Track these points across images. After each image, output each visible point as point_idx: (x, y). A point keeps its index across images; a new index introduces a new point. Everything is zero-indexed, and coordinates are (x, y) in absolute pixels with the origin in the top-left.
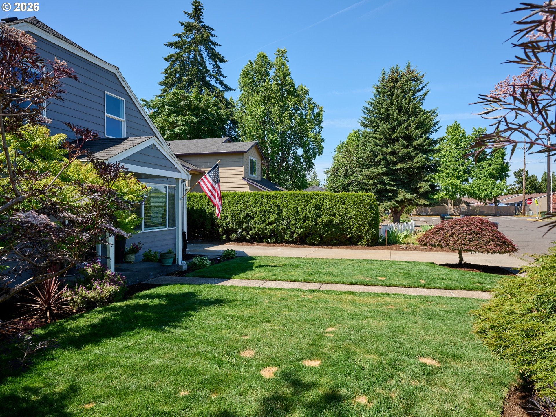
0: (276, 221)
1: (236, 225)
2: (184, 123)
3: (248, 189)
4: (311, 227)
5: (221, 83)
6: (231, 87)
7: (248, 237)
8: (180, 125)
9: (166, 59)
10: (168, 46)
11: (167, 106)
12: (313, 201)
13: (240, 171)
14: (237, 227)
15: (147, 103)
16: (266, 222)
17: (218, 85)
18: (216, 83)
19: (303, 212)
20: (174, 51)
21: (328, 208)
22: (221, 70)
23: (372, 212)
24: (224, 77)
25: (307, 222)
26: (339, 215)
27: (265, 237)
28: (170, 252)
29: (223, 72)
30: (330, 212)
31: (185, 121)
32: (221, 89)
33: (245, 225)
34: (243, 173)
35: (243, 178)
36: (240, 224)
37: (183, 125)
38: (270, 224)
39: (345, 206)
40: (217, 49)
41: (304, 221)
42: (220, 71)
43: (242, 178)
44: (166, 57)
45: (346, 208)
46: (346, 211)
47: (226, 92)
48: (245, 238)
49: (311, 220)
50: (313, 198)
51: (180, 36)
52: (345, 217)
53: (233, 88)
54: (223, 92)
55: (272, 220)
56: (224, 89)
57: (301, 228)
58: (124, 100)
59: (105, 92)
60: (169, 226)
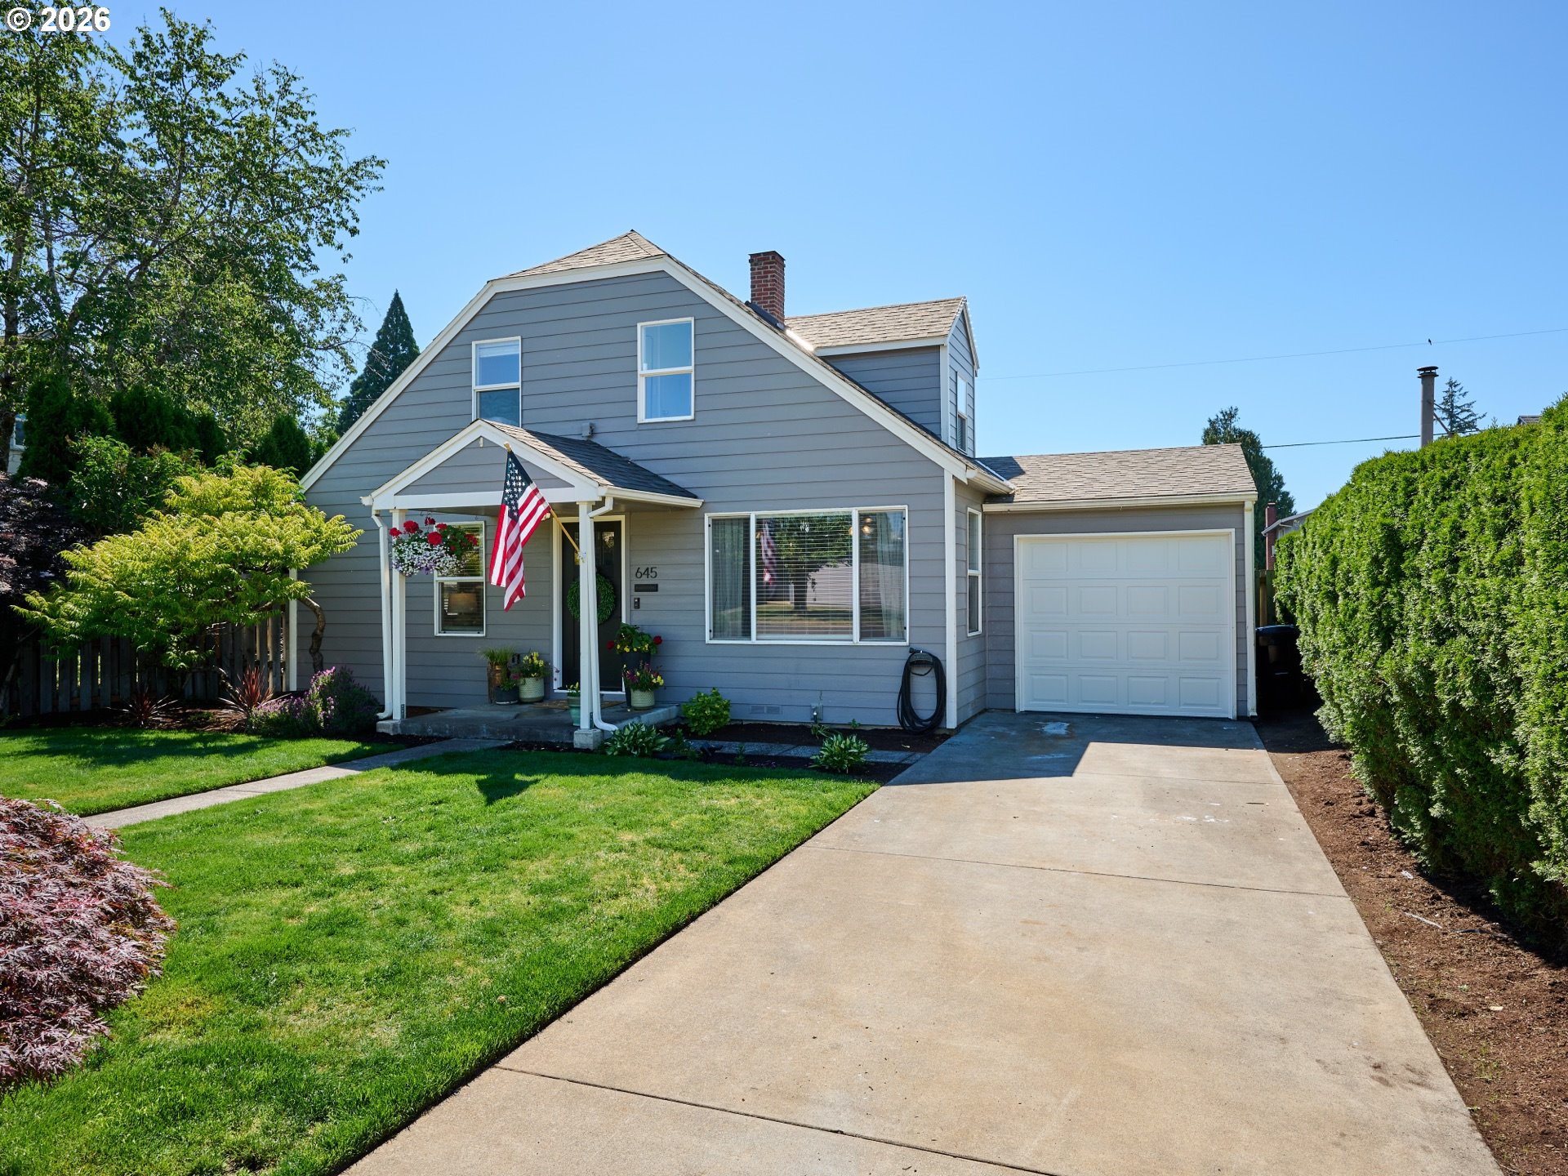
58: (692, 320)
59: (639, 325)
60: (864, 638)
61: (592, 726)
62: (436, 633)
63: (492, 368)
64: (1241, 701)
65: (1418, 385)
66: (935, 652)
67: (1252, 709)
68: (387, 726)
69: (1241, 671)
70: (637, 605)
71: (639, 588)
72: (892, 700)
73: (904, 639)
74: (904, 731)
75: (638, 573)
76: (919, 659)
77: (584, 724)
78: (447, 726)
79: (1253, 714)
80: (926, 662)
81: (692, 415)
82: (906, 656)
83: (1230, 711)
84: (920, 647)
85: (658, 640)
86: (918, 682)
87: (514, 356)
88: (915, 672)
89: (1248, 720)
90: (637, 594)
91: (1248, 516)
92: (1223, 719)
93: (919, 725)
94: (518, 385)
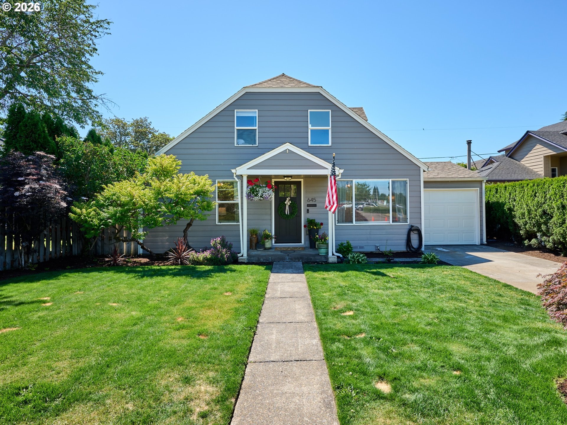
1: (534, 226)
7: (549, 245)
14: (535, 229)
28: (323, 243)
33: (544, 227)
36: (538, 225)
48: (545, 246)
58: (330, 111)
59: (309, 111)
60: (393, 221)
61: (333, 255)
62: (217, 223)
64: (482, 239)
65: (467, 146)
66: (418, 226)
68: (242, 259)
69: (481, 230)
70: (308, 212)
71: (308, 205)
72: (404, 242)
73: (406, 222)
74: (408, 252)
75: (308, 200)
76: (413, 228)
77: (330, 254)
78: (270, 258)
79: (485, 243)
80: (415, 230)
81: (330, 144)
82: (408, 227)
83: (477, 242)
84: (413, 225)
85: (322, 224)
86: (414, 237)
87: (256, 117)
88: (412, 233)
89: (484, 245)
90: (308, 208)
91: (484, 185)
92: (476, 245)
93: (413, 250)
94: (256, 128)
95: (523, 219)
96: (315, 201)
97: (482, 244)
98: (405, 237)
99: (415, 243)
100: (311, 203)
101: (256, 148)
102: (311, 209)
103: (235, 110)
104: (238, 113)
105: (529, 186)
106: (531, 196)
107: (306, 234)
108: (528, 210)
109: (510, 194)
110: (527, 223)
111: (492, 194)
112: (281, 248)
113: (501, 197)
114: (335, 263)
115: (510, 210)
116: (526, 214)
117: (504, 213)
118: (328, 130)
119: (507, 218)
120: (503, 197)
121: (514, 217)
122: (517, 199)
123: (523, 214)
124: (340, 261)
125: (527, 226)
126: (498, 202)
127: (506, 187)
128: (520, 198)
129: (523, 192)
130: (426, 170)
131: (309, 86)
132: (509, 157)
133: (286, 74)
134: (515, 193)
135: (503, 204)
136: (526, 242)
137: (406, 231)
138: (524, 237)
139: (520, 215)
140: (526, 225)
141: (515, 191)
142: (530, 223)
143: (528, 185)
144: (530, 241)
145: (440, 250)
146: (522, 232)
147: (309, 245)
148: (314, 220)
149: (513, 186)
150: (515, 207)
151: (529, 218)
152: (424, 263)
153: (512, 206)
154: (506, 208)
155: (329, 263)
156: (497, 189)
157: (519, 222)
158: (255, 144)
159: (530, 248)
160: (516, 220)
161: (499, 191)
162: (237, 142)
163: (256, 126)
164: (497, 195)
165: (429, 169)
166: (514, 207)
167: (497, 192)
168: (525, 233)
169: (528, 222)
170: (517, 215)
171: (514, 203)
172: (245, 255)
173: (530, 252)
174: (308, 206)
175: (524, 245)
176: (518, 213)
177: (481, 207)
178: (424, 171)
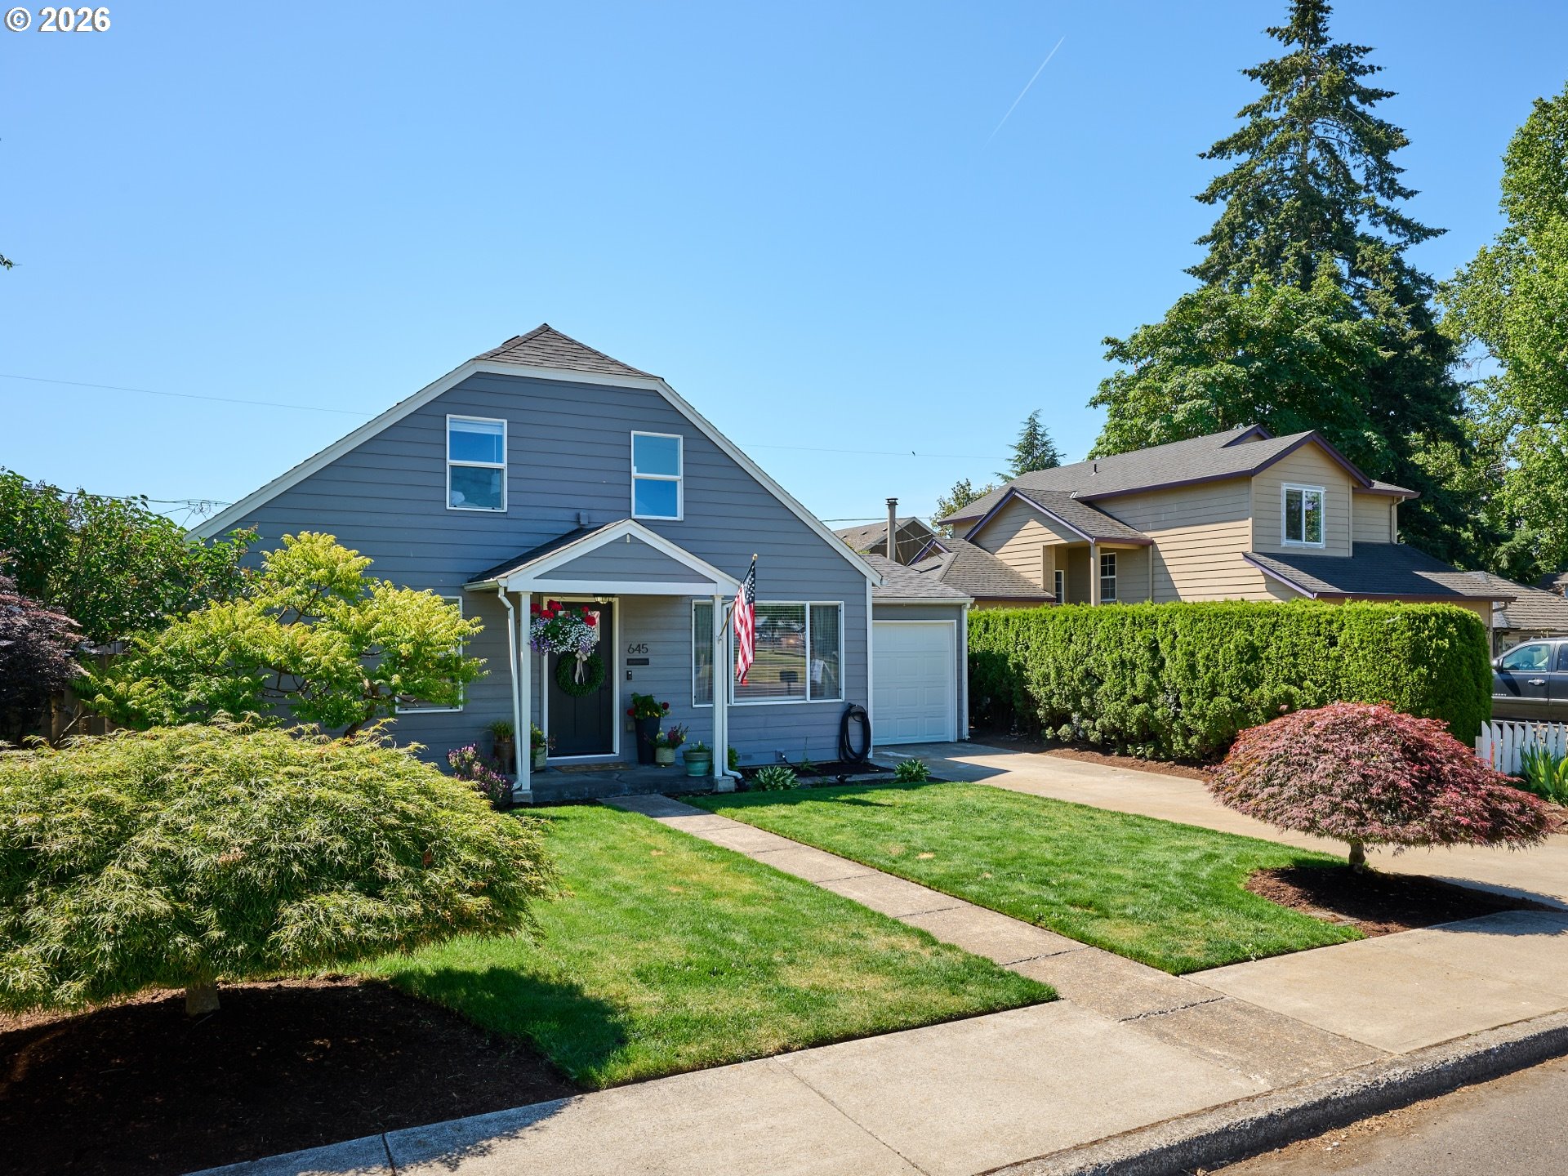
0: (1150, 693)
1: (1067, 700)
2: (1202, 389)
3: (1263, 588)
4: (1231, 717)
5: (1393, 220)
6: (1428, 225)
7: (1094, 737)
8: (1192, 398)
9: (1203, 198)
10: (1209, 157)
11: (1165, 344)
12: (1240, 635)
13: (1240, 534)
14: (1069, 706)
15: (1122, 346)
16: (1127, 697)
17: (1381, 232)
18: (1375, 224)
19: (1208, 668)
20: (1225, 167)
21: (1282, 658)
22: (1396, 176)
23: (1420, 675)
24: (1408, 195)
25: (1216, 699)
26: (1315, 683)
27: (1132, 740)
28: (700, 749)
29: (1402, 180)
30: (1286, 671)
31: (1204, 384)
32: (1391, 239)
33: (1085, 702)
34: (1249, 539)
35: (1246, 556)
36: (1076, 697)
37: (1200, 396)
38: (1136, 701)
39: (1334, 652)
40: (1378, 111)
41: (1213, 695)
42: (1393, 181)
43: (1242, 557)
44: (1203, 190)
45: (1339, 658)
46: (1338, 669)
47: (1412, 247)
48: (1086, 737)
49: (1230, 695)
50: (1238, 625)
51: (1254, 110)
52: (1333, 689)
53: (1436, 227)
54: (1401, 249)
55: (1140, 691)
56: (1402, 240)
57: (1203, 716)
58: (681, 438)
59: (633, 433)
60: (813, 696)
61: (724, 774)
63: (469, 443)
64: (960, 729)
66: (861, 704)
67: (966, 736)
68: (519, 796)
69: (960, 710)
70: (629, 677)
72: (832, 741)
73: (838, 697)
74: (843, 762)
75: (630, 649)
76: (853, 710)
77: (718, 774)
78: (586, 789)
79: (967, 737)
80: (855, 714)
81: (680, 517)
82: (840, 709)
83: (952, 736)
84: (853, 703)
85: (666, 706)
86: (854, 728)
87: (500, 438)
88: (851, 720)
89: (964, 741)
90: (630, 668)
91: (965, 613)
92: (948, 742)
93: (853, 757)
94: (504, 465)
95: (1044, 685)
96: (644, 650)
97: (961, 741)
98: (835, 730)
99: (855, 741)
100: (636, 656)
101: (505, 516)
102: (636, 671)
103: (448, 416)
104: (455, 423)
105: (1057, 621)
106: (1062, 642)
107: (625, 732)
108: (1057, 668)
109: (1018, 635)
110: (1054, 694)
111: (977, 632)
112: (568, 767)
113: (996, 639)
114: (731, 792)
115: (1020, 667)
116: (1053, 675)
117: (1004, 674)
118: (674, 483)
119: (1010, 684)
120: (1002, 642)
121: (1028, 681)
122: (1034, 646)
123: (1046, 677)
124: (740, 786)
125: (1054, 700)
126: (989, 653)
127: (1007, 620)
128: (1038, 643)
129: (1044, 631)
130: (877, 583)
131: (630, 371)
132: (971, 541)
133: (554, 327)
134: (1027, 634)
135: (1005, 658)
136: (1049, 732)
137: (835, 719)
138: (1043, 721)
139: (1040, 679)
140: (1050, 698)
141: (1029, 629)
142: (1060, 694)
143: (1054, 617)
144: (1056, 729)
145: (894, 757)
146: (1040, 713)
147: (636, 757)
148: (651, 696)
149: (1024, 619)
150: (1028, 662)
151: (1059, 684)
152: (902, 780)
153: (1021, 658)
154: (1010, 662)
155: (717, 793)
156: (987, 623)
157: (1036, 691)
158: (500, 505)
159: (1056, 744)
160: (1031, 689)
161: (992, 626)
162: (453, 500)
163: (500, 460)
164: (987, 636)
165: (884, 582)
166: (1026, 661)
167: (986, 630)
168: (1047, 714)
169: (1056, 691)
170: (1034, 678)
171: (1027, 654)
172: (527, 786)
173: (1057, 750)
174: (630, 662)
175: (1045, 738)
176: (1034, 675)
177: (960, 660)
178: (873, 585)
